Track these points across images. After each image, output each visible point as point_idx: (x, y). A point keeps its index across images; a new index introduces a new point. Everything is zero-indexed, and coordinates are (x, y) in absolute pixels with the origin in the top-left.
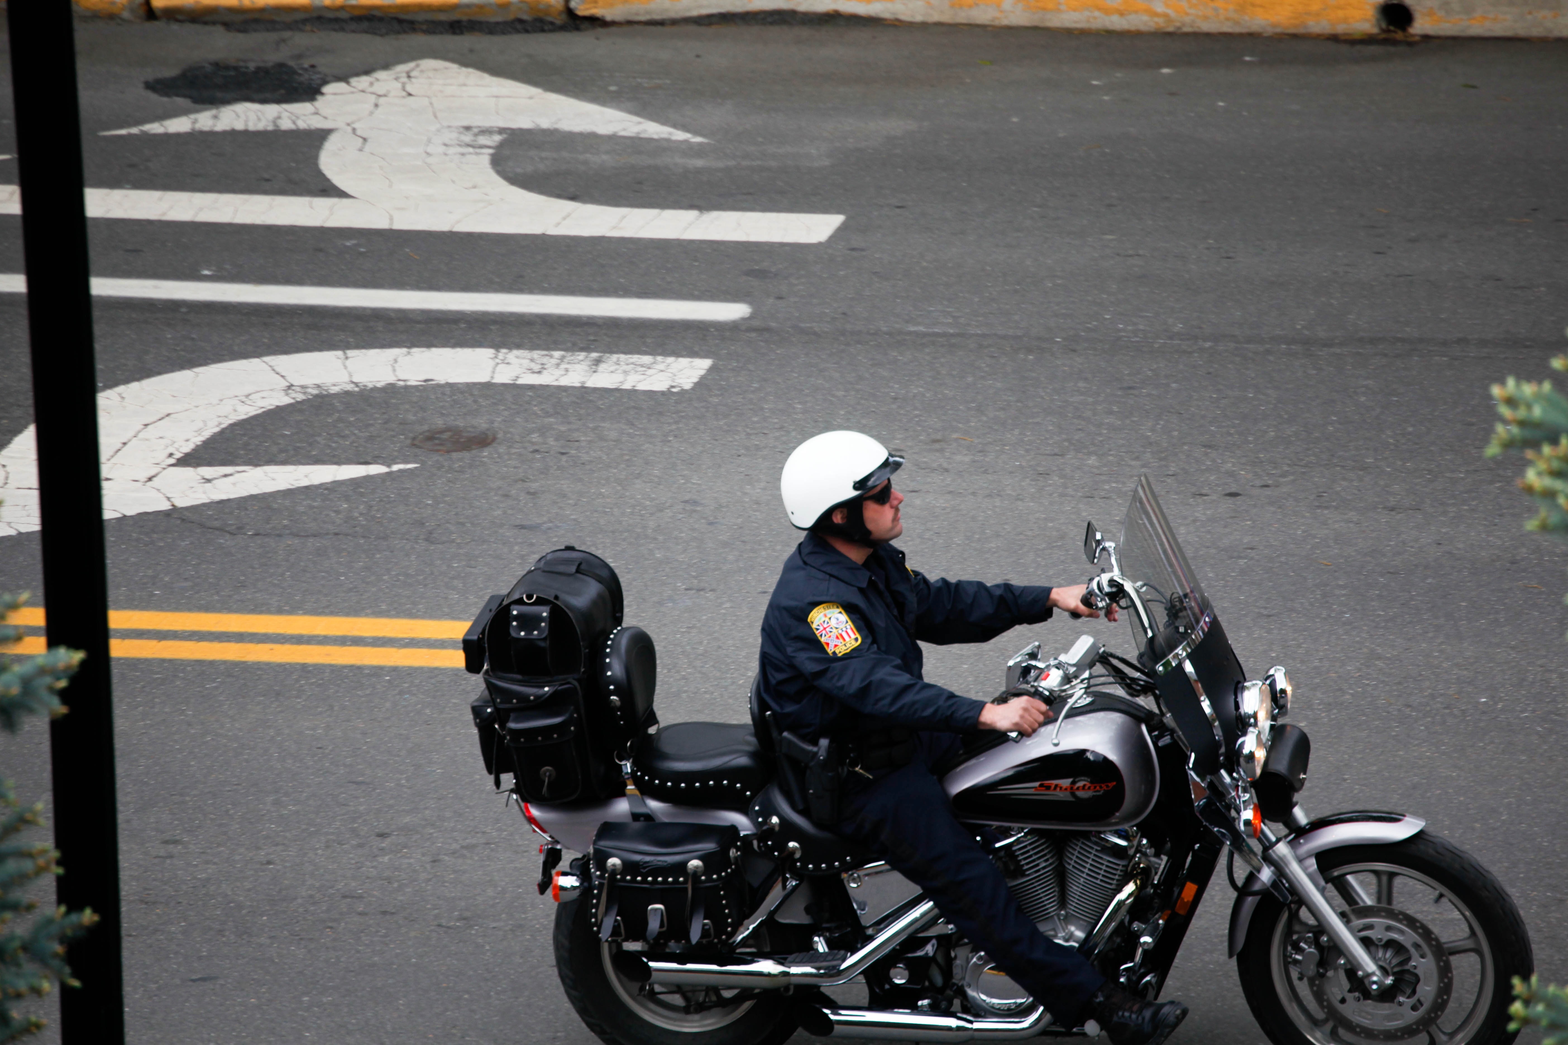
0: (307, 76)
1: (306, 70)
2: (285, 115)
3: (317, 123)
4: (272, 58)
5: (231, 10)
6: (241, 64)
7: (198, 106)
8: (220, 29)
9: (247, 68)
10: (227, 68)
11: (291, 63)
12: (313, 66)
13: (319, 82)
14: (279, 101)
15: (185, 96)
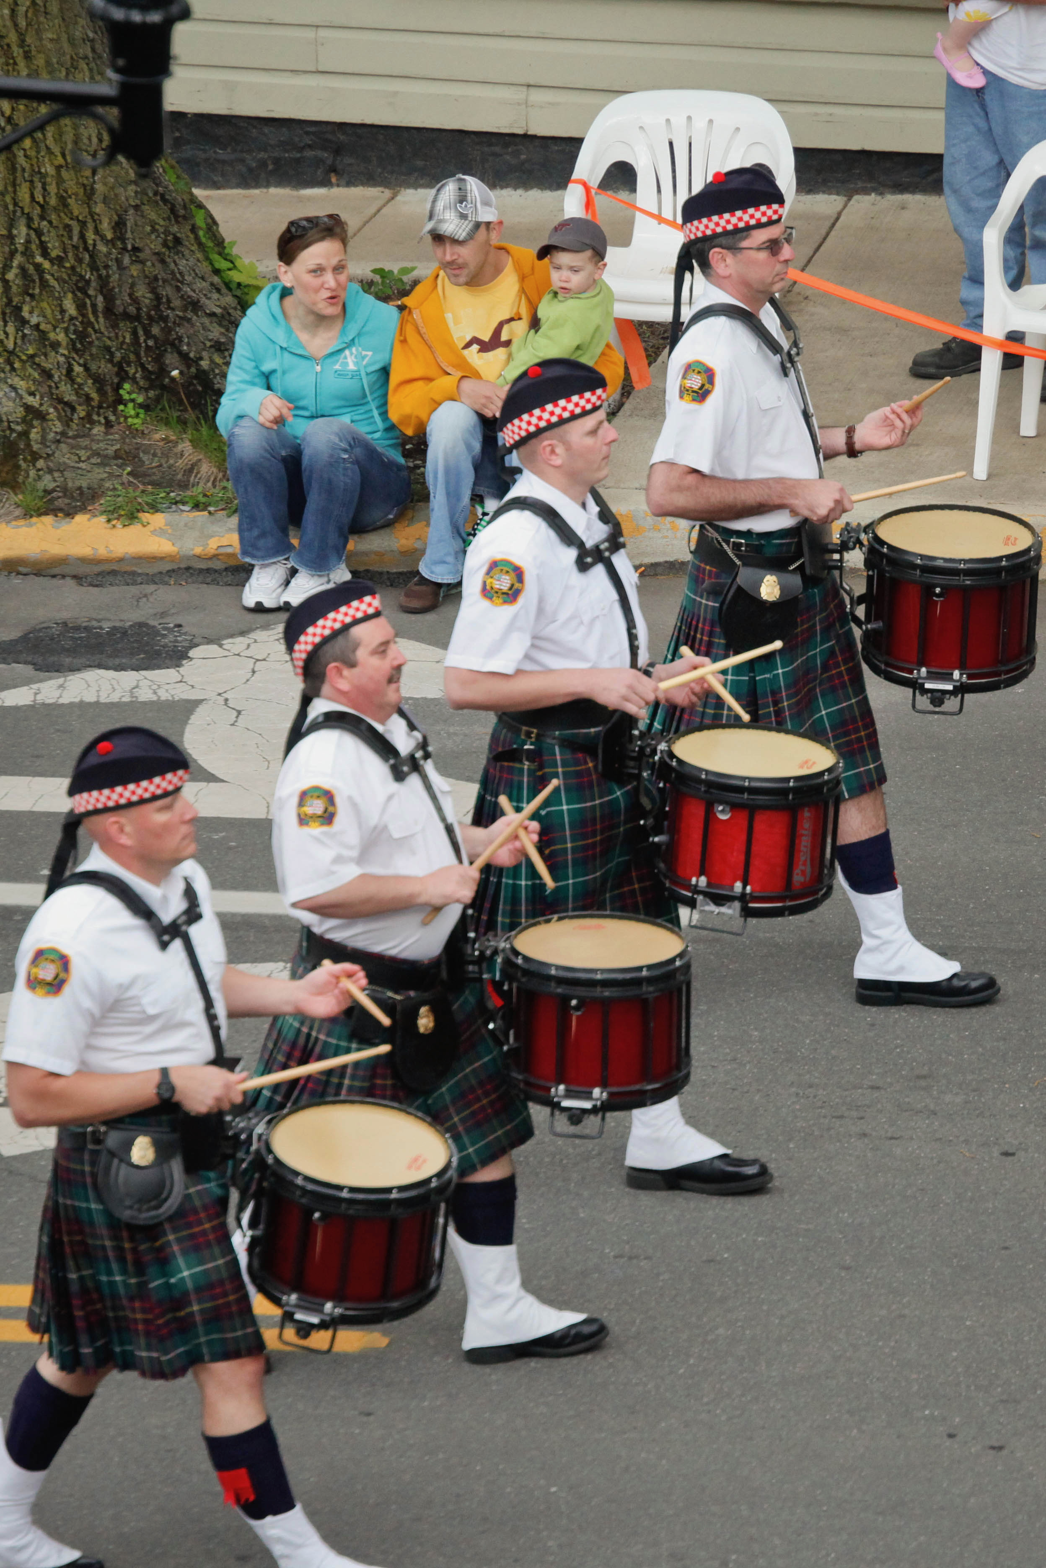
0: (171, 637)
1: (170, 630)
2: (144, 683)
3: (182, 693)
4: (130, 616)
5: (84, 560)
6: (95, 624)
7: (42, 675)
8: (69, 582)
9: (101, 628)
10: (77, 628)
11: (152, 623)
12: (180, 626)
13: (186, 644)
14: (137, 669)
15: (26, 663)
